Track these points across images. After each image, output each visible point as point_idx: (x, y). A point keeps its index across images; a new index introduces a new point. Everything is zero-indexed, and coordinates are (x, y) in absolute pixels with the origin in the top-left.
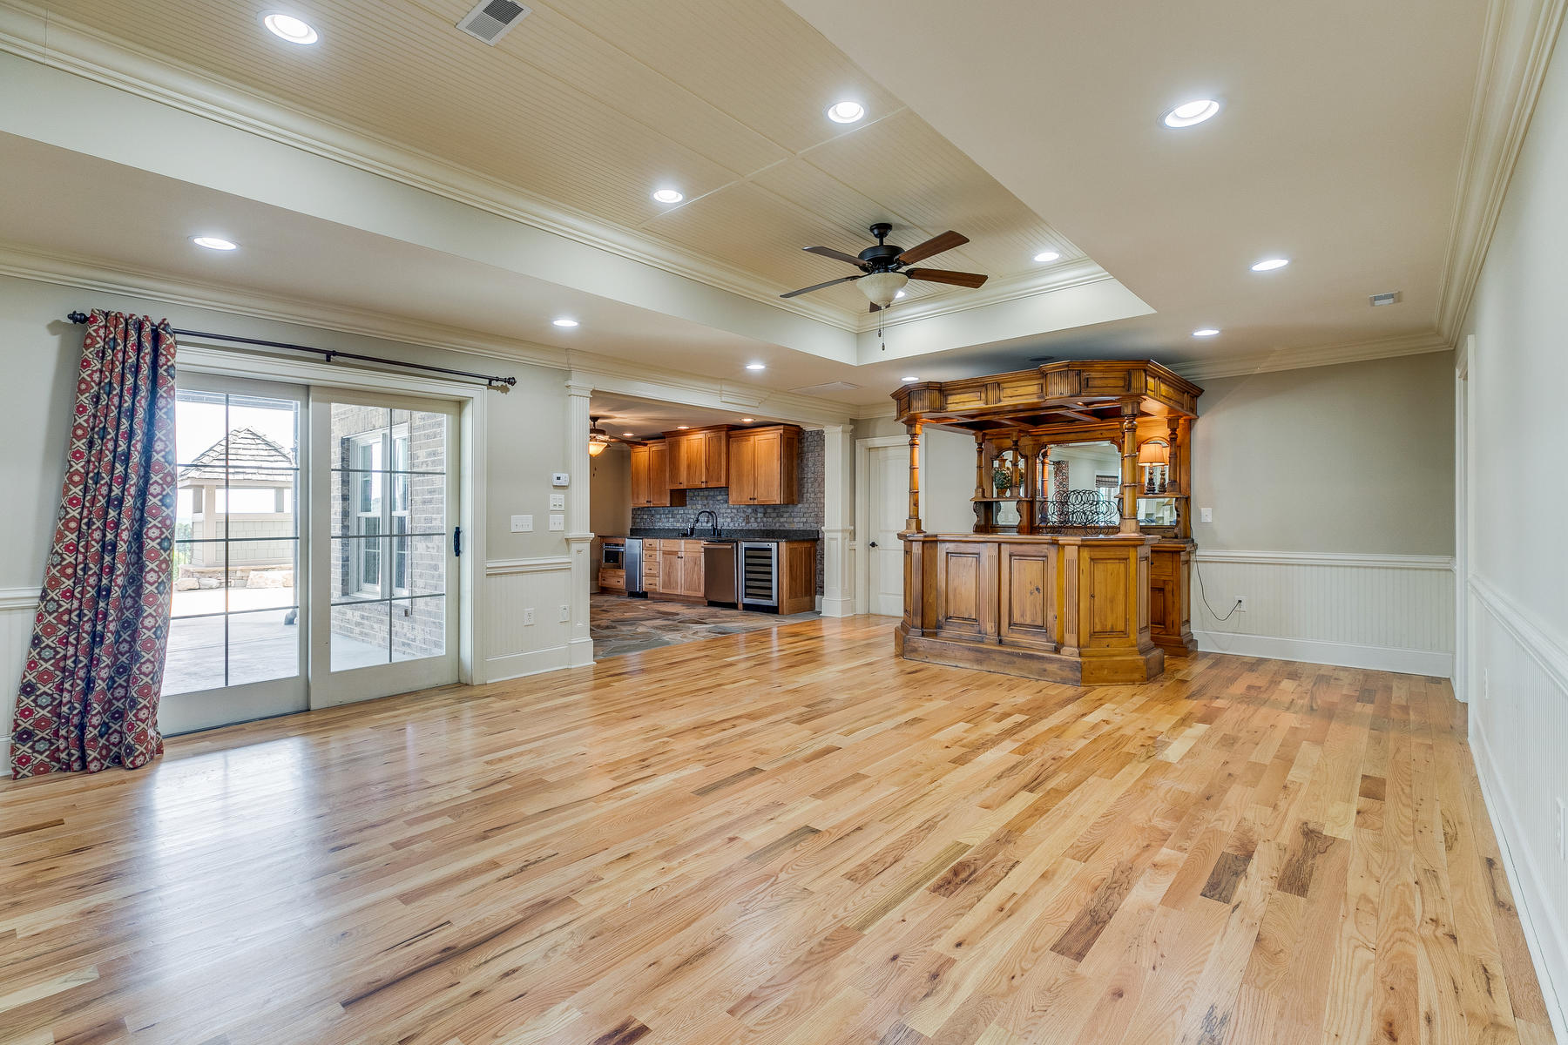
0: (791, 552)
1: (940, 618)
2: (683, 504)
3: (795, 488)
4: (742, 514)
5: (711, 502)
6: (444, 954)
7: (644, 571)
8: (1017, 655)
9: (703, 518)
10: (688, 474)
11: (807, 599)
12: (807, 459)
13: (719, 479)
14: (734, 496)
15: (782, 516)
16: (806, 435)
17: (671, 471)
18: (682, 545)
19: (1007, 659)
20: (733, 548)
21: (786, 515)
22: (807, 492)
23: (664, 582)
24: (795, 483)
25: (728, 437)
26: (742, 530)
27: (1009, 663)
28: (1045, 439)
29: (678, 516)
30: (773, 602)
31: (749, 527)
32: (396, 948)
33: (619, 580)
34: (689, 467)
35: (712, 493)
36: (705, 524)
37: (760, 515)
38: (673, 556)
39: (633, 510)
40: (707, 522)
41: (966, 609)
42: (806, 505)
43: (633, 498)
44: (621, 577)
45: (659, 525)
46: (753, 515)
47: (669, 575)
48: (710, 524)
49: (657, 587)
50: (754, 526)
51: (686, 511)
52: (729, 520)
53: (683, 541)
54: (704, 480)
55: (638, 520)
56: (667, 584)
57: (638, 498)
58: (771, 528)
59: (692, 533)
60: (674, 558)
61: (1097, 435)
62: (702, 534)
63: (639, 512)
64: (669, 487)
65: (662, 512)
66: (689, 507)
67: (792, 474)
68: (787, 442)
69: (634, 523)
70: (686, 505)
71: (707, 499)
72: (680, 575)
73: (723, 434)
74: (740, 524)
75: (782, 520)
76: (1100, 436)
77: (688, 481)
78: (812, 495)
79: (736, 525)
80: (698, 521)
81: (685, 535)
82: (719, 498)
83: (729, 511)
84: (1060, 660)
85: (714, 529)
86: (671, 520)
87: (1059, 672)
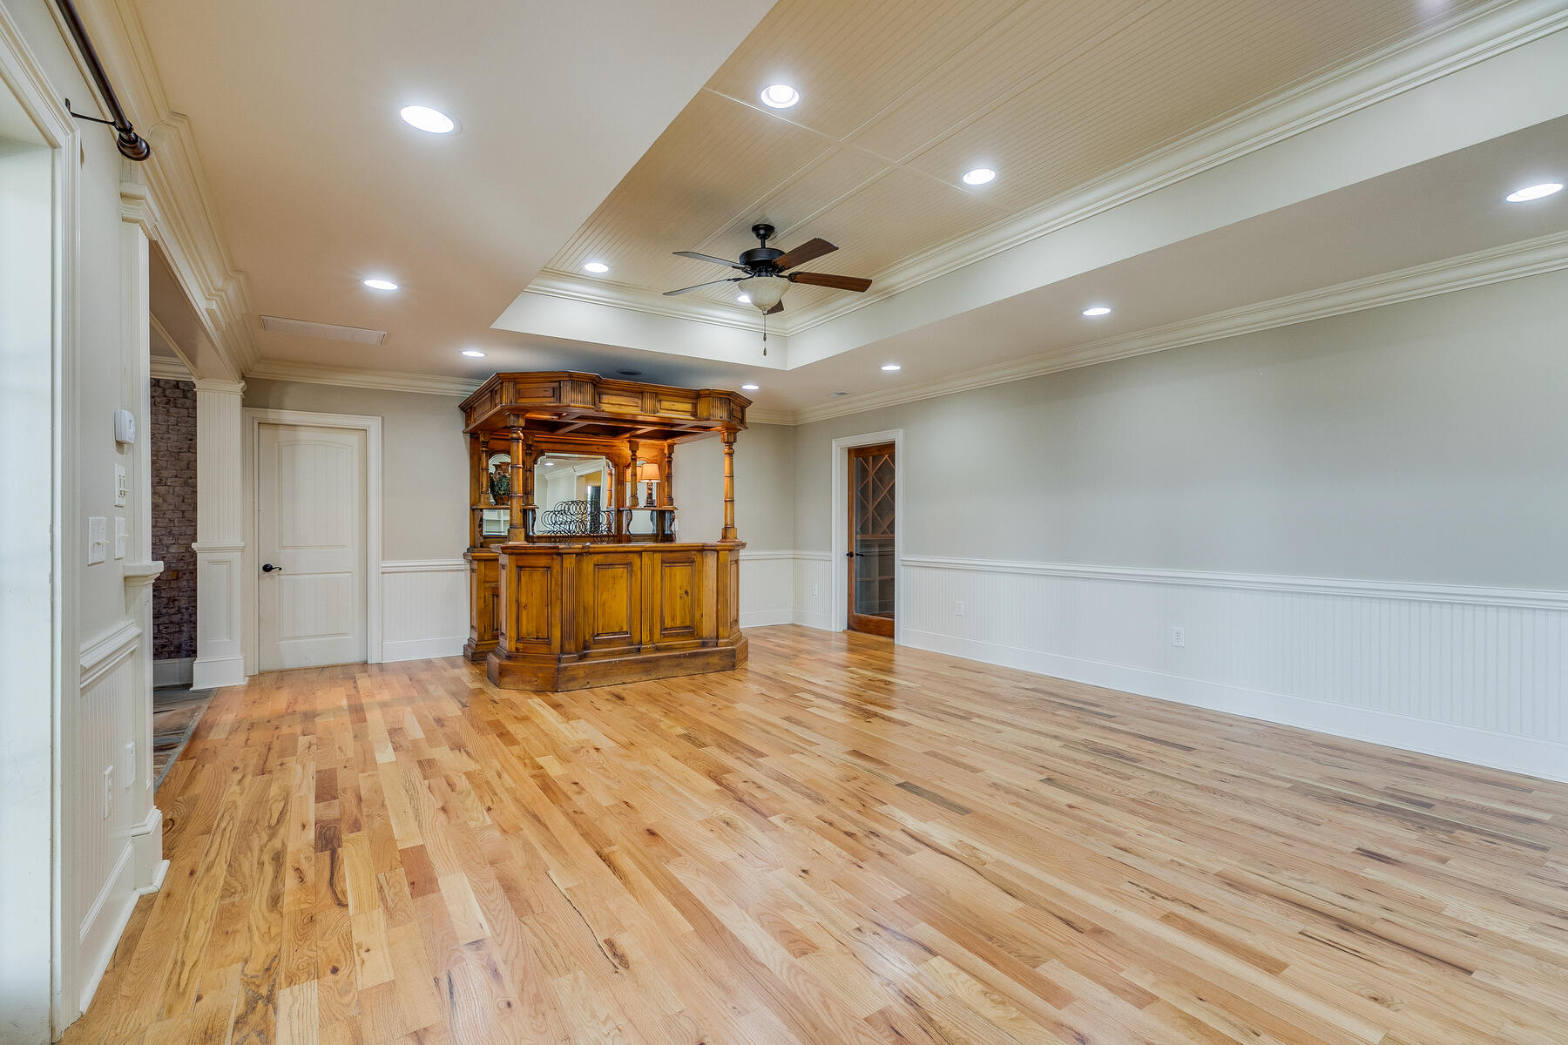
1: (587, 638)
6: (1351, 929)
8: (685, 656)
19: (675, 662)
27: (677, 666)
28: (544, 446)
32: (1368, 958)
41: (617, 623)
61: (594, 448)
76: (597, 451)
84: (721, 651)
87: (720, 662)
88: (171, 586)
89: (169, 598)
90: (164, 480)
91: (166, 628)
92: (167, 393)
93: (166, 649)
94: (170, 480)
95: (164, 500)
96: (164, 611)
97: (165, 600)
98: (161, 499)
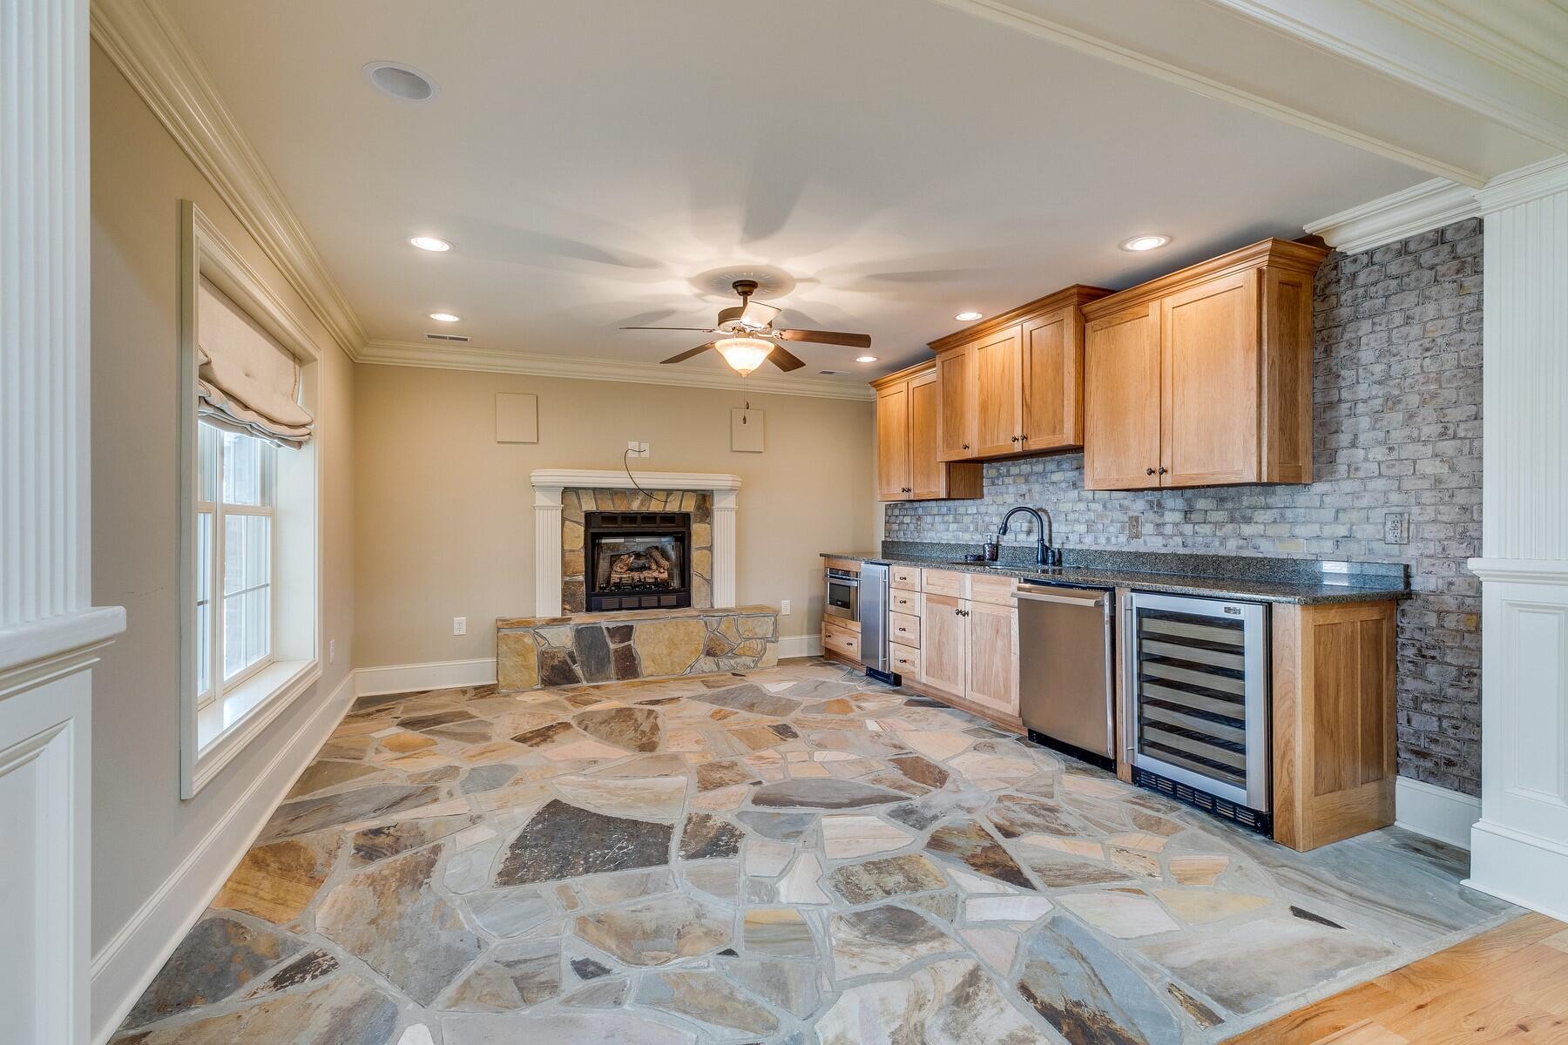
0: (1321, 635)
2: (976, 493)
3: (1304, 437)
4: (1118, 515)
5: (1037, 487)
7: (893, 632)
9: (1019, 523)
10: (984, 424)
11: (1371, 789)
12: (1355, 344)
13: (1057, 427)
14: (1099, 466)
15: (1248, 520)
16: (1348, 268)
17: (947, 422)
18: (967, 584)
20: (1099, 605)
21: (1260, 516)
22: (1353, 445)
23: (929, 660)
24: (1304, 419)
25: (1083, 320)
26: (1121, 553)
29: (967, 520)
30: (1251, 795)
31: (1137, 546)
33: (849, 640)
34: (984, 408)
35: (1039, 468)
36: (1022, 537)
37: (1172, 517)
38: (945, 607)
39: (888, 507)
40: (1029, 532)
42: (1347, 486)
43: (881, 485)
44: (852, 633)
45: (930, 536)
46: (1150, 515)
47: (939, 647)
48: (1034, 537)
49: (917, 670)
50: (1152, 543)
51: (983, 509)
52: (1082, 528)
53: (968, 576)
54: (1018, 433)
55: (895, 527)
56: (936, 667)
57: (888, 484)
58: (1211, 552)
59: (994, 557)
60: (949, 611)
62: (1017, 560)
63: (897, 512)
64: (943, 455)
65: (935, 511)
66: (987, 499)
67: (1295, 391)
68: (1281, 296)
69: (888, 531)
70: (982, 496)
71: (1027, 481)
72: (962, 652)
73: (1068, 315)
74: (1114, 539)
75: (1247, 530)
77: (983, 440)
78: (1379, 453)
79: (1102, 540)
80: (1004, 530)
81: (979, 560)
82: (1056, 477)
83: (1082, 506)
85: (1045, 549)
86: (953, 527)
88: (1466, 643)
89: (1461, 668)
90: (1452, 427)
91: (1456, 728)
92: (1460, 249)
93: (1455, 770)
94: (1462, 426)
95: (1453, 469)
96: (1451, 692)
97: (1453, 672)
98: (1446, 467)
